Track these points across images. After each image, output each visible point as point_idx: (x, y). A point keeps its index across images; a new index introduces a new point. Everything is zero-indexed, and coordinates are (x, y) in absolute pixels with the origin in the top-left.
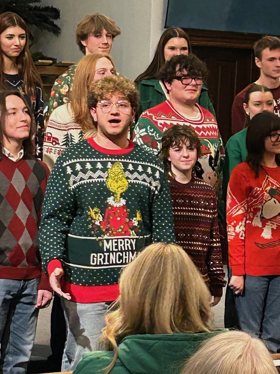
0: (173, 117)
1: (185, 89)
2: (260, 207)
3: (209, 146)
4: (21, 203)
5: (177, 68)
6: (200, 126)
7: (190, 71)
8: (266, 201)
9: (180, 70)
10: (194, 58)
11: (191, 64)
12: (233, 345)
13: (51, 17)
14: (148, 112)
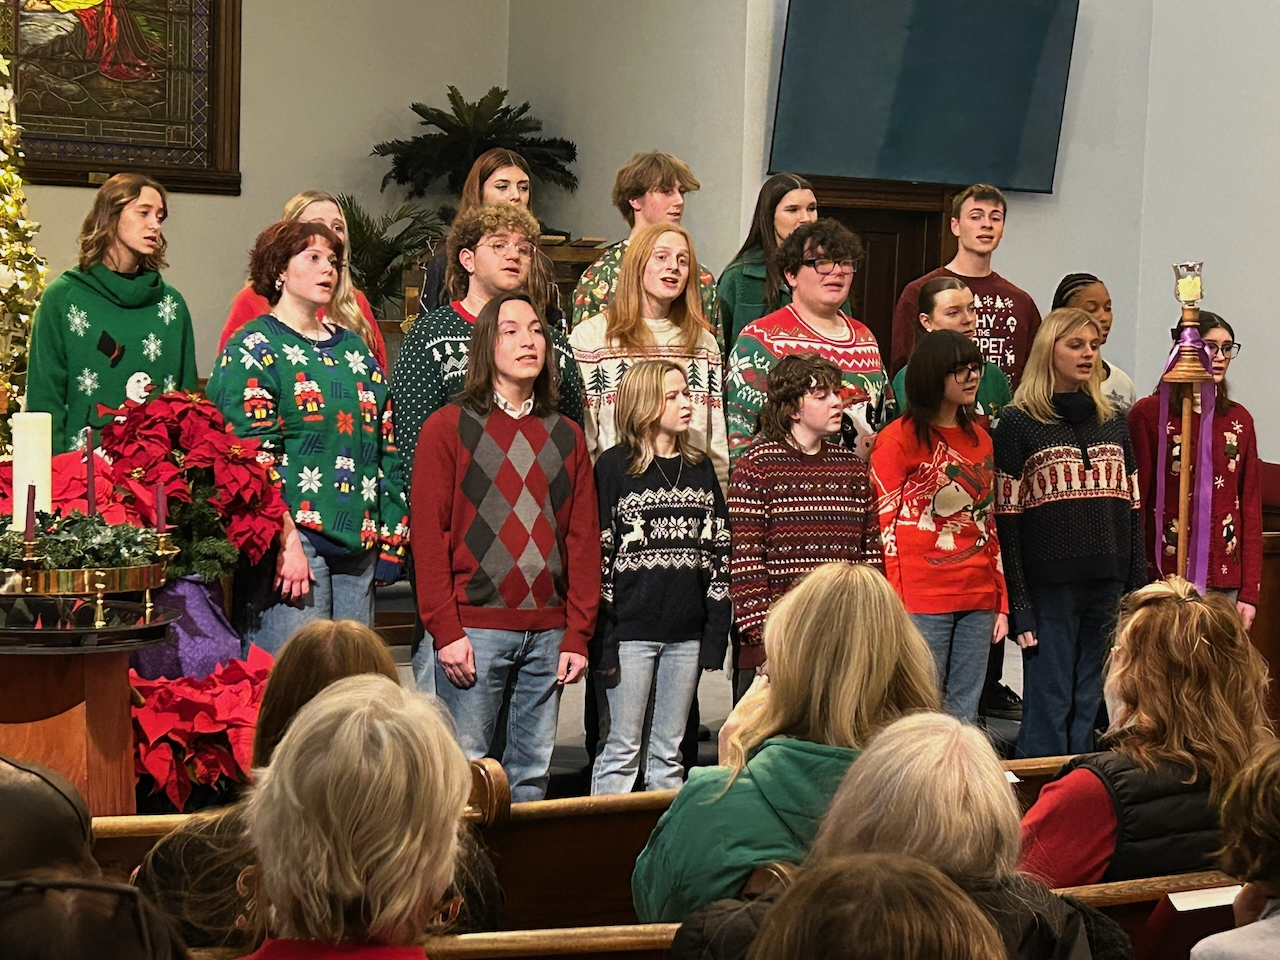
0: (801, 335)
1: (822, 283)
2: (931, 497)
3: (866, 387)
4: (525, 493)
5: (806, 246)
6: (851, 351)
7: (829, 250)
8: (941, 488)
9: (811, 248)
10: (837, 227)
11: (832, 237)
12: (927, 741)
13: (561, 158)
14: (755, 327)
